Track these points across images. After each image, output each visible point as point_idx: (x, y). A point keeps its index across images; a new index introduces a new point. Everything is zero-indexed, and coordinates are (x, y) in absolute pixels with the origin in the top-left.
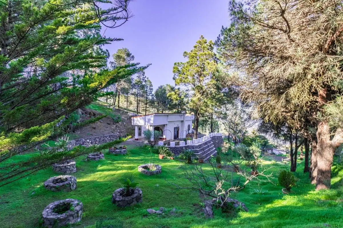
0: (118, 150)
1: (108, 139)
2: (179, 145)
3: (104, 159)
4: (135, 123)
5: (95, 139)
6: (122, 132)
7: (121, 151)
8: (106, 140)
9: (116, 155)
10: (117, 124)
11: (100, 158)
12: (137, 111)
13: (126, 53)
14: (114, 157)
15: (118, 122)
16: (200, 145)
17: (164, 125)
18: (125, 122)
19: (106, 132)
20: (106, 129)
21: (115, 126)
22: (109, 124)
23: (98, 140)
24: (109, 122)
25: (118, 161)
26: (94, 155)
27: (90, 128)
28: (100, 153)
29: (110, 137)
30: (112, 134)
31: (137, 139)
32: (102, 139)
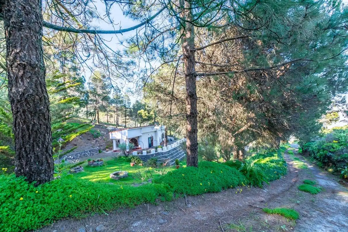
0: (96, 163)
1: (88, 153)
2: (150, 153)
3: (83, 171)
4: (113, 136)
5: (76, 155)
6: (101, 146)
7: (98, 163)
8: (87, 154)
9: (94, 167)
10: (97, 139)
11: (80, 171)
12: (117, 124)
13: (102, 75)
14: (93, 169)
15: (97, 137)
16: (169, 151)
17: (139, 137)
18: (104, 136)
19: (87, 147)
20: (86, 145)
21: (95, 141)
22: (89, 140)
23: (79, 155)
24: (89, 138)
25: (95, 171)
26: (75, 169)
27: (71, 145)
28: (80, 167)
29: (90, 151)
30: (92, 149)
31: (116, 151)
32: (83, 154)
